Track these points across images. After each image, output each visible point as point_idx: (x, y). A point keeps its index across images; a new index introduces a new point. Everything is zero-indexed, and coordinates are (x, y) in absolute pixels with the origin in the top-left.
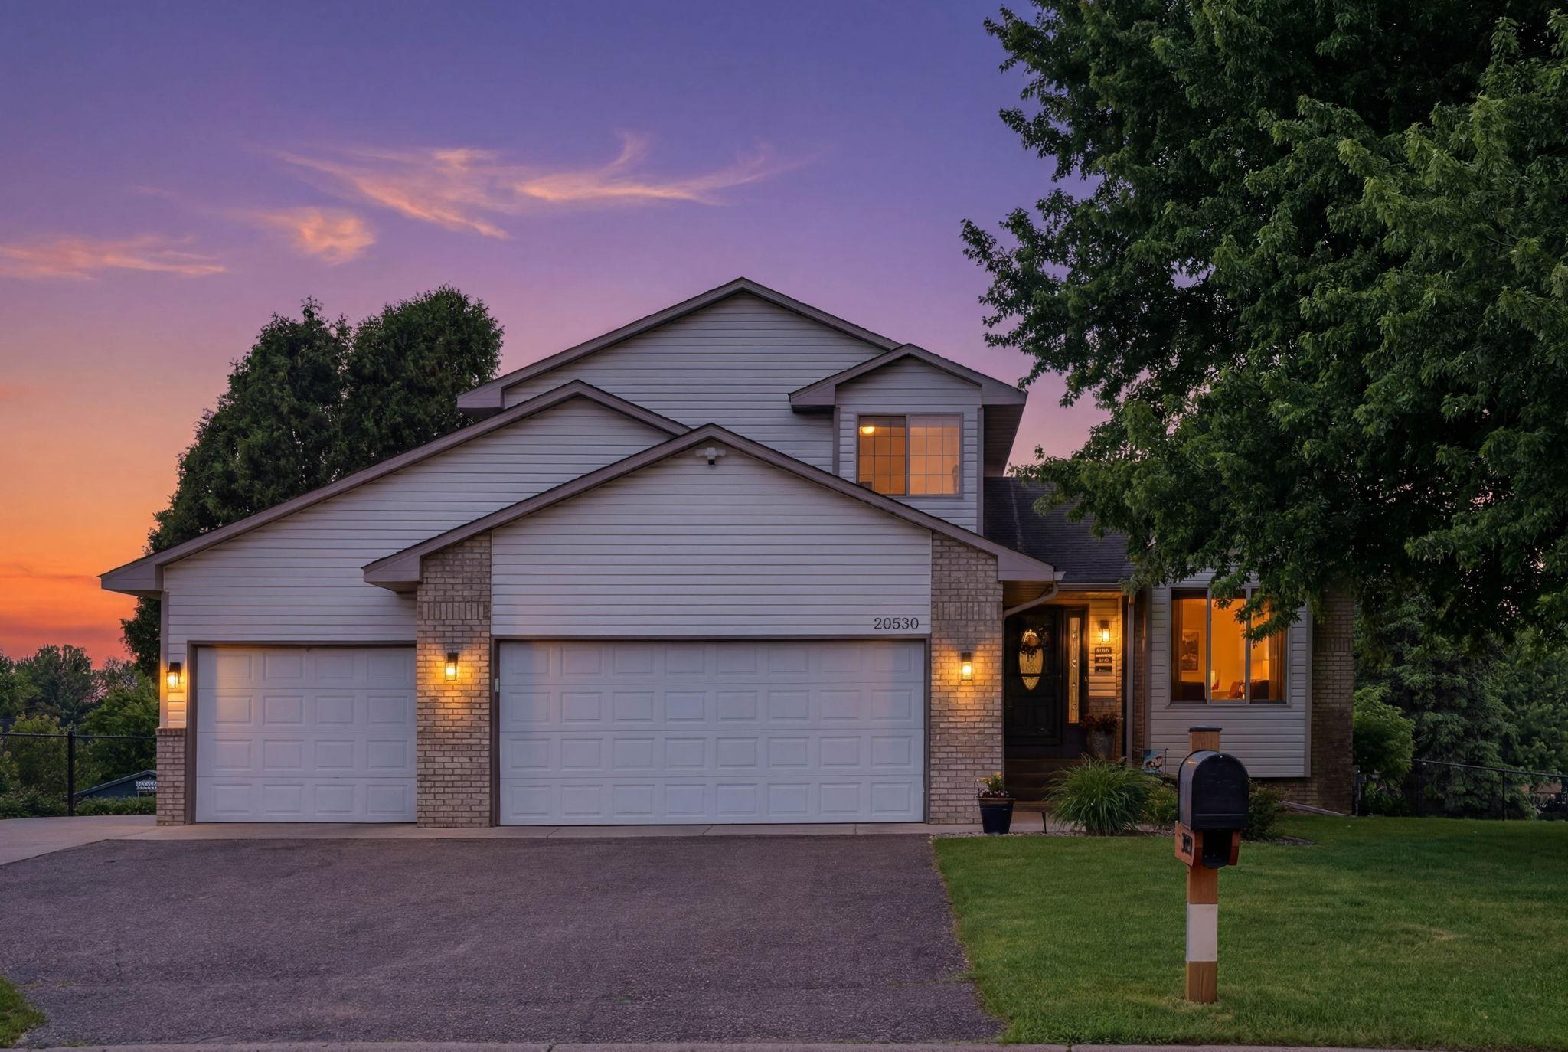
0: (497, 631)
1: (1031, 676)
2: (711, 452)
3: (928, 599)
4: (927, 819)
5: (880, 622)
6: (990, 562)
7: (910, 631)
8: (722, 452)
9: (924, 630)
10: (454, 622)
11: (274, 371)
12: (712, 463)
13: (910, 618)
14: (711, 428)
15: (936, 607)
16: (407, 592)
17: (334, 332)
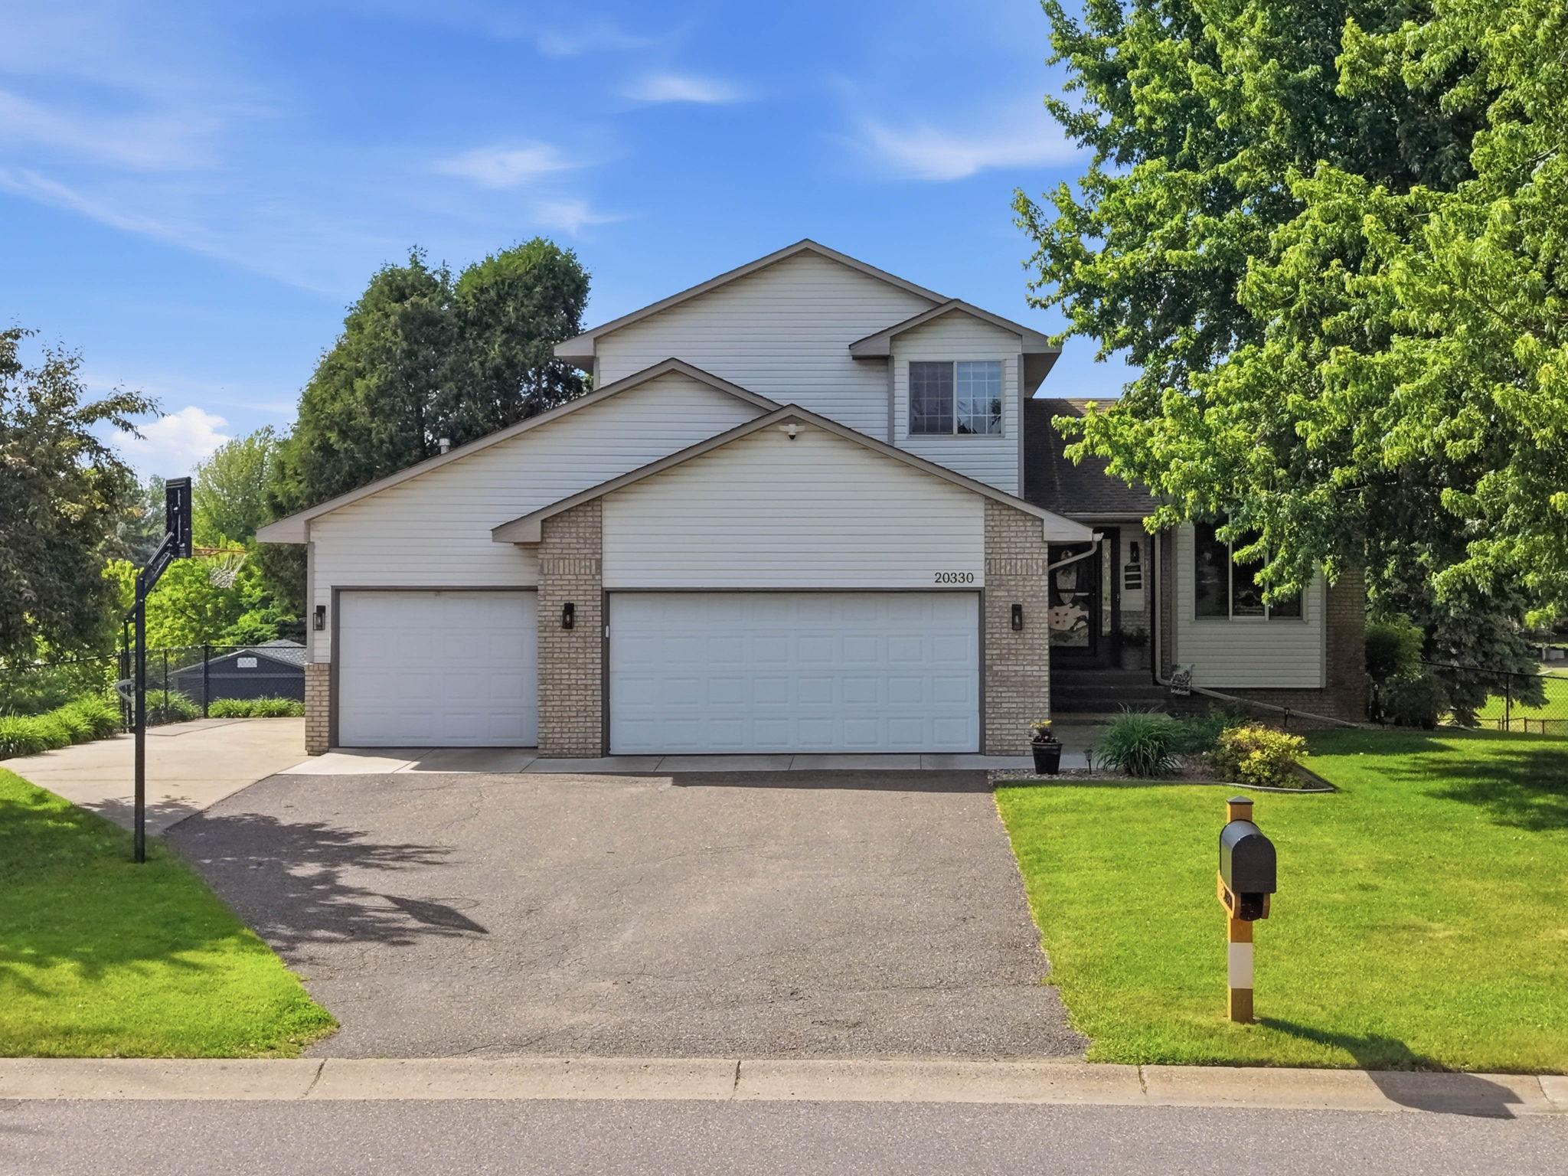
0: (608, 584)
1: (1067, 591)
2: (792, 429)
3: (982, 557)
4: (982, 751)
5: (940, 577)
6: (1038, 523)
7: (966, 585)
8: (802, 428)
9: (979, 583)
10: (570, 577)
11: (387, 316)
12: (792, 437)
13: (966, 573)
14: (792, 408)
15: (990, 564)
16: (529, 548)
17: (438, 278)
